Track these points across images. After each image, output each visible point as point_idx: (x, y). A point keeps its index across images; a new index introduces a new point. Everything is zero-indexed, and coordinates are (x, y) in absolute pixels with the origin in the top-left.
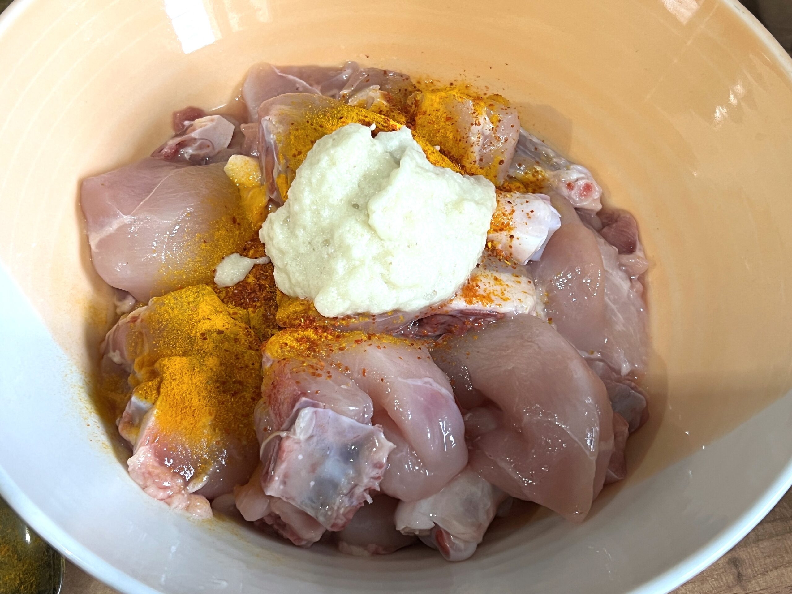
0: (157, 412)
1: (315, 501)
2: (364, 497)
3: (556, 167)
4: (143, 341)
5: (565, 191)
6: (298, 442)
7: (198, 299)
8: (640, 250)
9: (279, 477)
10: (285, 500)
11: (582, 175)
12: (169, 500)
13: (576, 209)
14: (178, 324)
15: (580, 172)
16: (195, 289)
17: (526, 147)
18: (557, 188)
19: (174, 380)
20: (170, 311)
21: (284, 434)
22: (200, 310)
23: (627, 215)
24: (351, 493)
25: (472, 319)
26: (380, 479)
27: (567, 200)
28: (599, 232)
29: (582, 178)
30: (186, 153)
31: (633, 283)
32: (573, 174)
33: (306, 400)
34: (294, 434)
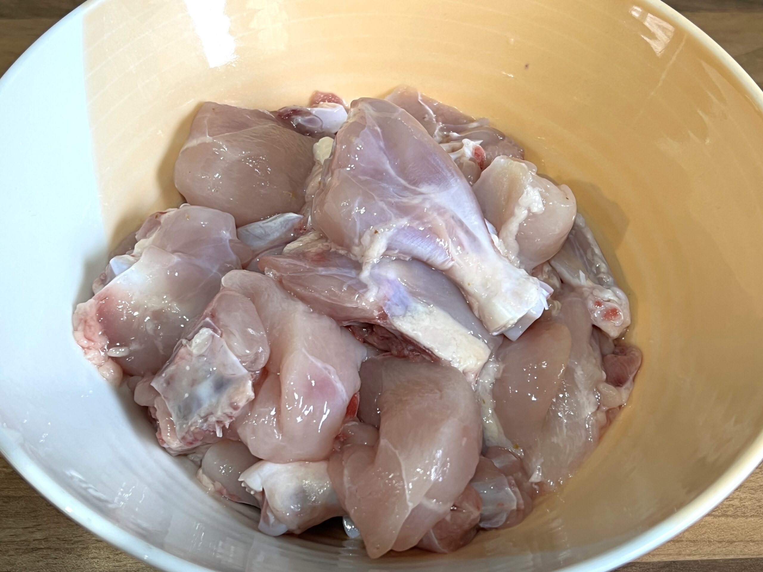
1: (182, 411)
2: (215, 428)
3: (599, 281)
5: (591, 305)
6: (190, 354)
8: (628, 388)
9: (166, 375)
10: (163, 398)
11: (617, 300)
12: (87, 350)
13: (594, 326)
15: (616, 295)
17: (586, 254)
18: (586, 299)
21: (184, 341)
23: (637, 354)
24: (205, 419)
25: (411, 348)
26: (232, 419)
27: (588, 313)
28: (603, 356)
29: (613, 301)
30: (296, 120)
31: (598, 412)
32: (608, 295)
33: (210, 321)
34: (190, 346)
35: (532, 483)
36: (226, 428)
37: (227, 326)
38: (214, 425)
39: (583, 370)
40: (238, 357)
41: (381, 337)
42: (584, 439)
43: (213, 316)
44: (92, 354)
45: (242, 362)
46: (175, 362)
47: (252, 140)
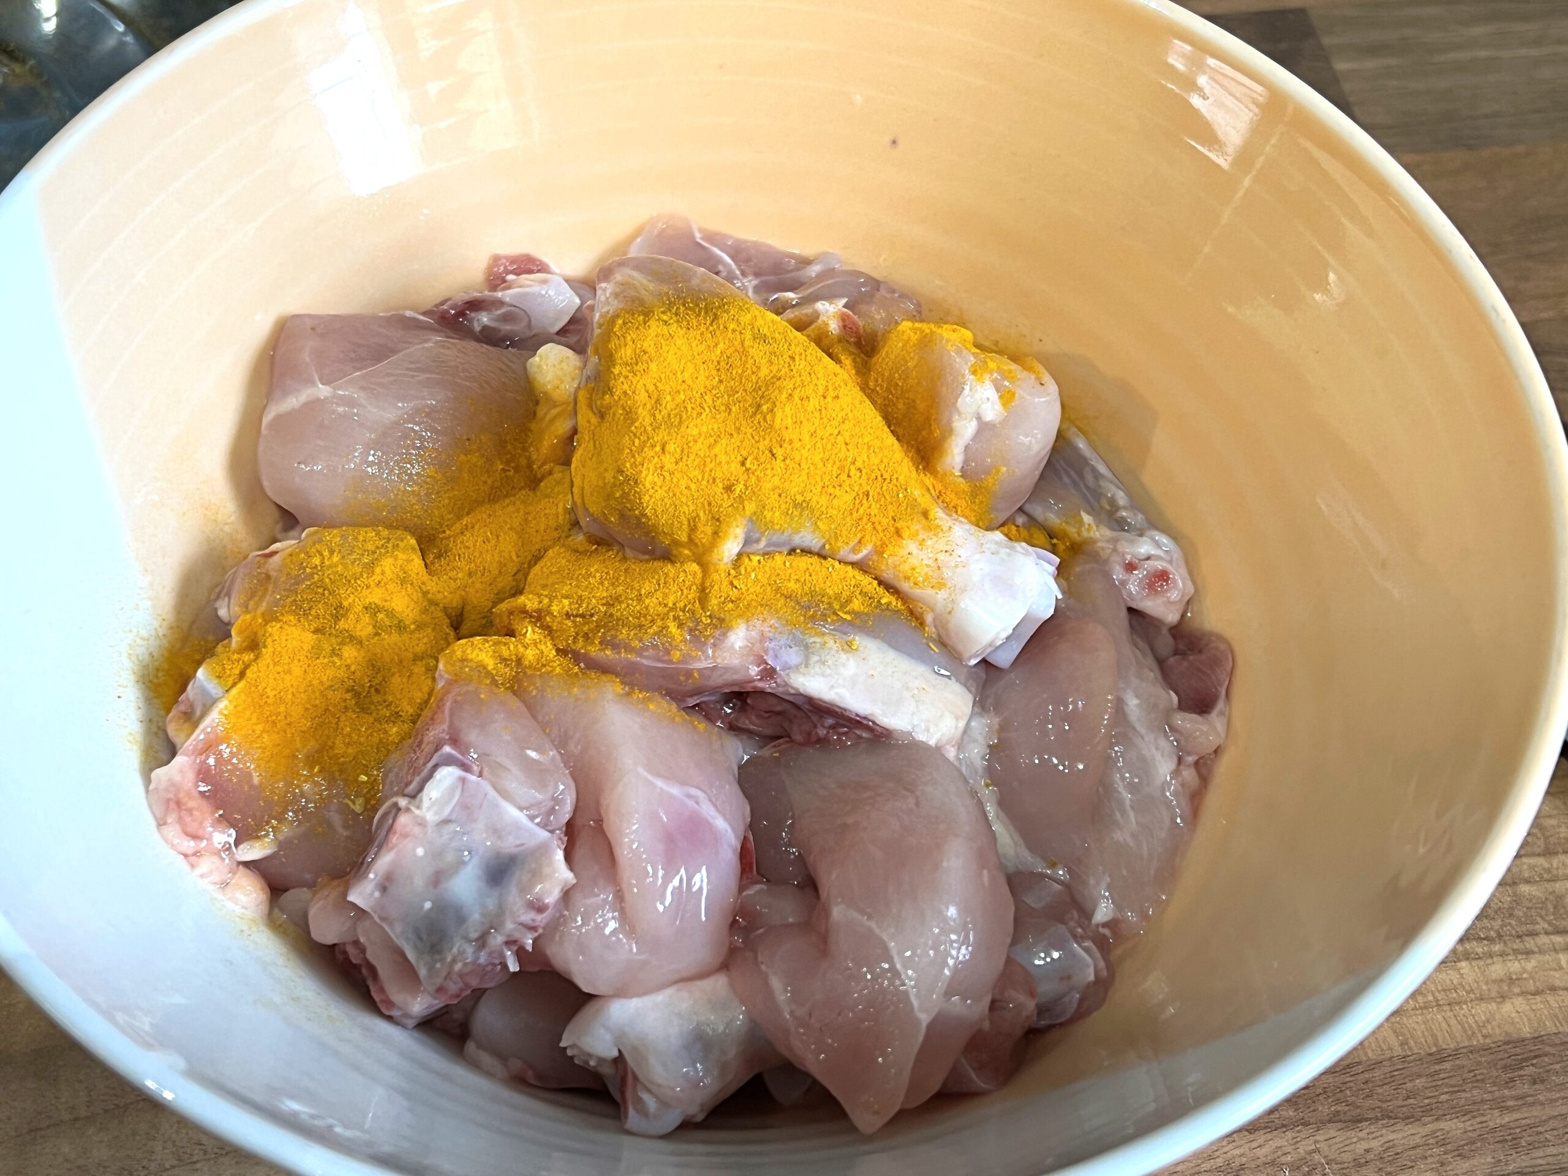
0: (226, 708)
1: (424, 937)
2: (502, 956)
3: (1121, 525)
4: (266, 590)
5: (1118, 574)
6: (422, 823)
7: (383, 551)
8: (1222, 713)
9: (376, 876)
10: (378, 920)
11: (1162, 554)
12: (194, 859)
13: (1131, 610)
14: (331, 579)
15: (1158, 545)
16: (385, 533)
17: (1082, 477)
18: (1106, 561)
19: (275, 664)
20: (326, 553)
21: (403, 802)
22: (378, 570)
23: (1222, 646)
24: (482, 941)
25: (830, 721)
26: (536, 931)
27: (1115, 590)
28: (1161, 662)
29: (1158, 558)
30: (478, 320)
31: (1181, 767)
32: (1144, 548)
33: (453, 752)
34: (418, 807)
35: (1098, 925)
36: (527, 951)
37: (488, 755)
38: (502, 949)
39: (1137, 697)
40: (521, 809)
41: (766, 712)
42: (1167, 822)
43: (454, 741)
44: (207, 864)
45: (532, 818)
46: (390, 845)
47: (413, 376)
